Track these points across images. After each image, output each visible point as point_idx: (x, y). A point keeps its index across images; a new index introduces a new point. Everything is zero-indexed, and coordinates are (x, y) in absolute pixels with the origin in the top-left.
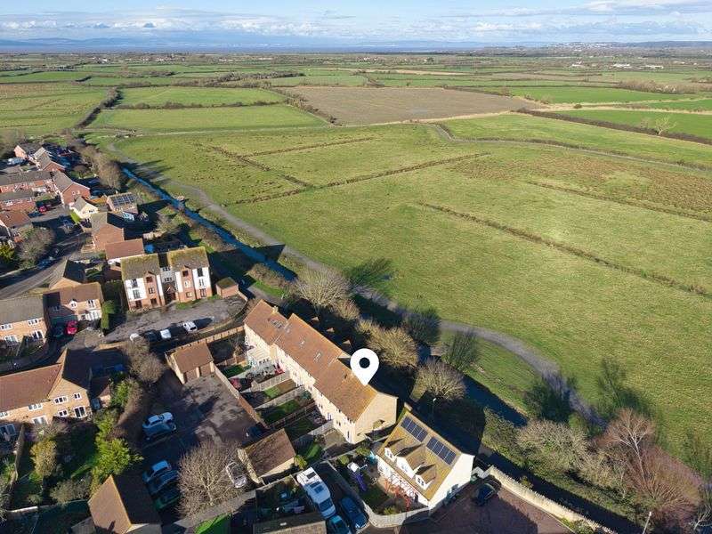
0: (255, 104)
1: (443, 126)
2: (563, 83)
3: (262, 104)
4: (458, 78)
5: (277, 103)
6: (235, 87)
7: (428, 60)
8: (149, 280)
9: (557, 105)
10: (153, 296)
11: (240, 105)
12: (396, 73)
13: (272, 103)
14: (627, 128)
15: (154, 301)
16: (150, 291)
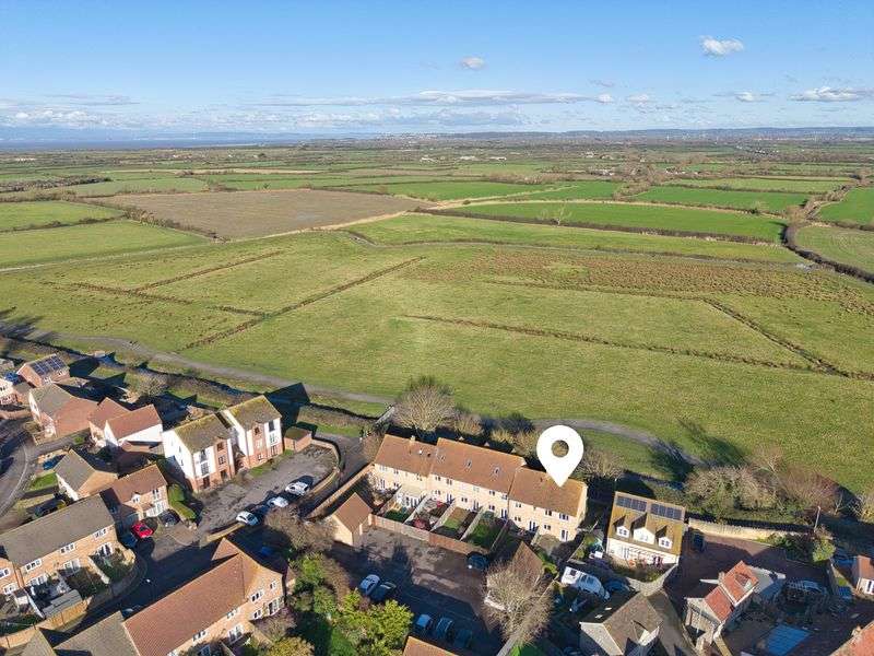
0: (81, 222)
1: (353, 233)
2: (431, 179)
3: (91, 221)
4: (314, 176)
5: (113, 219)
6: (21, 201)
7: (259, 156)
8: (220, 447)
9: (445, 202)
10: (223, 467)
11: (59, 225)
12: (233, 173)
13: (106, 220)
14: (528, 221)
15: (223, 473)
16: (221, 461)
